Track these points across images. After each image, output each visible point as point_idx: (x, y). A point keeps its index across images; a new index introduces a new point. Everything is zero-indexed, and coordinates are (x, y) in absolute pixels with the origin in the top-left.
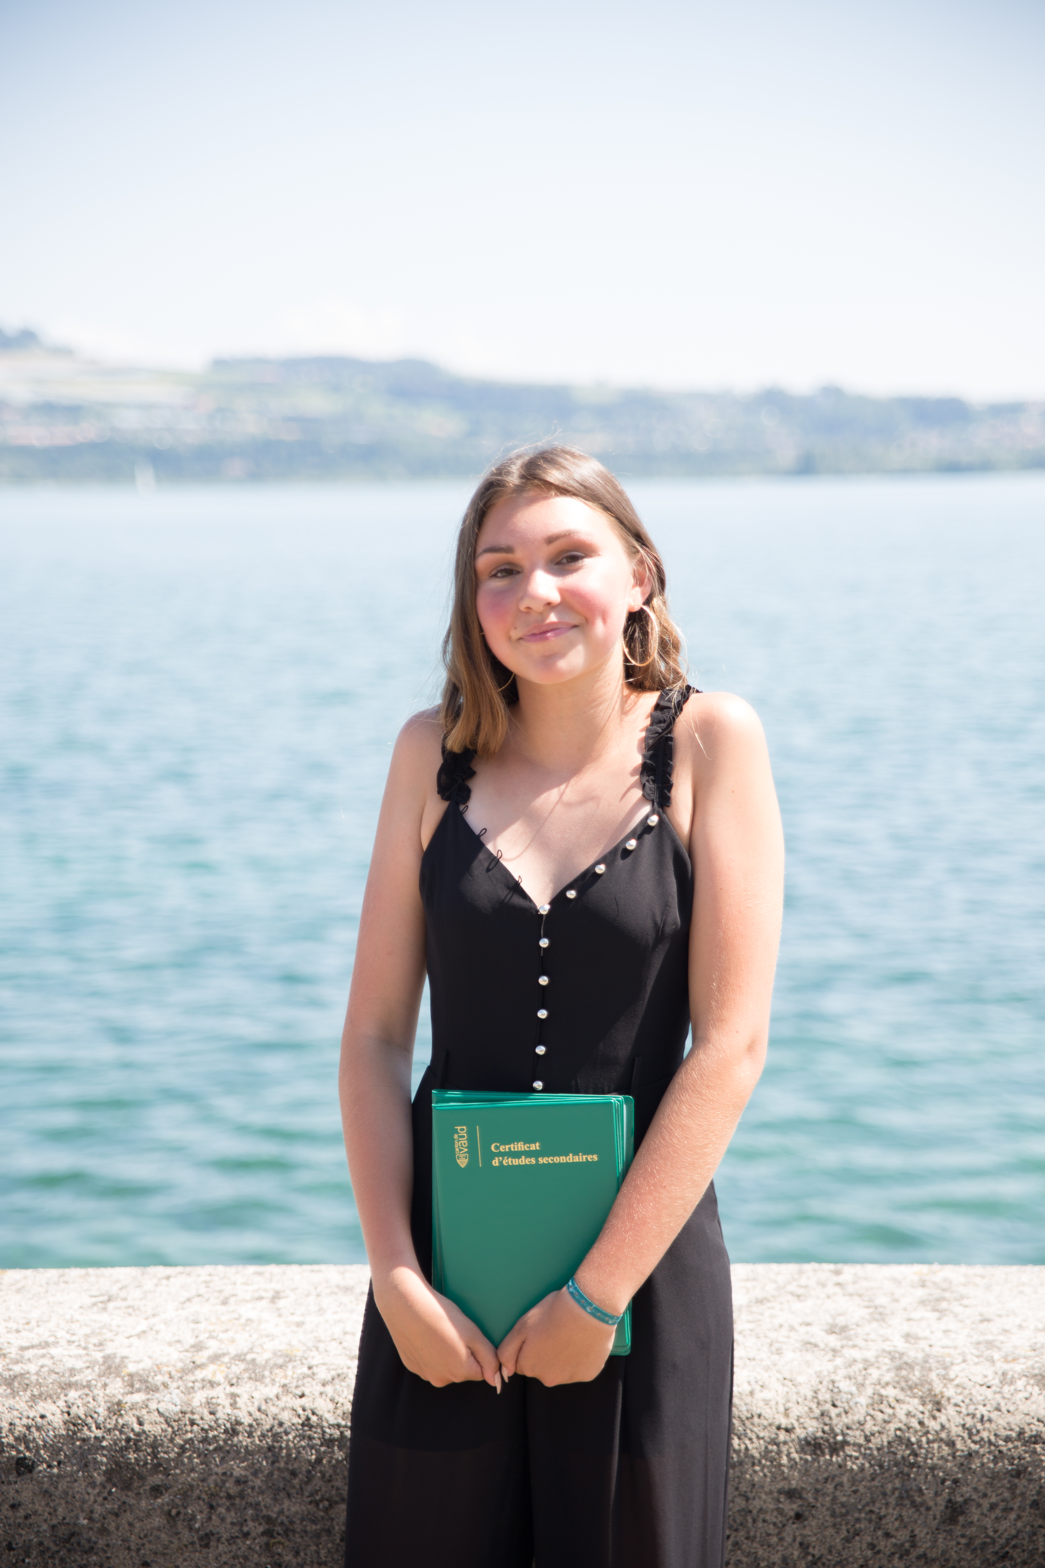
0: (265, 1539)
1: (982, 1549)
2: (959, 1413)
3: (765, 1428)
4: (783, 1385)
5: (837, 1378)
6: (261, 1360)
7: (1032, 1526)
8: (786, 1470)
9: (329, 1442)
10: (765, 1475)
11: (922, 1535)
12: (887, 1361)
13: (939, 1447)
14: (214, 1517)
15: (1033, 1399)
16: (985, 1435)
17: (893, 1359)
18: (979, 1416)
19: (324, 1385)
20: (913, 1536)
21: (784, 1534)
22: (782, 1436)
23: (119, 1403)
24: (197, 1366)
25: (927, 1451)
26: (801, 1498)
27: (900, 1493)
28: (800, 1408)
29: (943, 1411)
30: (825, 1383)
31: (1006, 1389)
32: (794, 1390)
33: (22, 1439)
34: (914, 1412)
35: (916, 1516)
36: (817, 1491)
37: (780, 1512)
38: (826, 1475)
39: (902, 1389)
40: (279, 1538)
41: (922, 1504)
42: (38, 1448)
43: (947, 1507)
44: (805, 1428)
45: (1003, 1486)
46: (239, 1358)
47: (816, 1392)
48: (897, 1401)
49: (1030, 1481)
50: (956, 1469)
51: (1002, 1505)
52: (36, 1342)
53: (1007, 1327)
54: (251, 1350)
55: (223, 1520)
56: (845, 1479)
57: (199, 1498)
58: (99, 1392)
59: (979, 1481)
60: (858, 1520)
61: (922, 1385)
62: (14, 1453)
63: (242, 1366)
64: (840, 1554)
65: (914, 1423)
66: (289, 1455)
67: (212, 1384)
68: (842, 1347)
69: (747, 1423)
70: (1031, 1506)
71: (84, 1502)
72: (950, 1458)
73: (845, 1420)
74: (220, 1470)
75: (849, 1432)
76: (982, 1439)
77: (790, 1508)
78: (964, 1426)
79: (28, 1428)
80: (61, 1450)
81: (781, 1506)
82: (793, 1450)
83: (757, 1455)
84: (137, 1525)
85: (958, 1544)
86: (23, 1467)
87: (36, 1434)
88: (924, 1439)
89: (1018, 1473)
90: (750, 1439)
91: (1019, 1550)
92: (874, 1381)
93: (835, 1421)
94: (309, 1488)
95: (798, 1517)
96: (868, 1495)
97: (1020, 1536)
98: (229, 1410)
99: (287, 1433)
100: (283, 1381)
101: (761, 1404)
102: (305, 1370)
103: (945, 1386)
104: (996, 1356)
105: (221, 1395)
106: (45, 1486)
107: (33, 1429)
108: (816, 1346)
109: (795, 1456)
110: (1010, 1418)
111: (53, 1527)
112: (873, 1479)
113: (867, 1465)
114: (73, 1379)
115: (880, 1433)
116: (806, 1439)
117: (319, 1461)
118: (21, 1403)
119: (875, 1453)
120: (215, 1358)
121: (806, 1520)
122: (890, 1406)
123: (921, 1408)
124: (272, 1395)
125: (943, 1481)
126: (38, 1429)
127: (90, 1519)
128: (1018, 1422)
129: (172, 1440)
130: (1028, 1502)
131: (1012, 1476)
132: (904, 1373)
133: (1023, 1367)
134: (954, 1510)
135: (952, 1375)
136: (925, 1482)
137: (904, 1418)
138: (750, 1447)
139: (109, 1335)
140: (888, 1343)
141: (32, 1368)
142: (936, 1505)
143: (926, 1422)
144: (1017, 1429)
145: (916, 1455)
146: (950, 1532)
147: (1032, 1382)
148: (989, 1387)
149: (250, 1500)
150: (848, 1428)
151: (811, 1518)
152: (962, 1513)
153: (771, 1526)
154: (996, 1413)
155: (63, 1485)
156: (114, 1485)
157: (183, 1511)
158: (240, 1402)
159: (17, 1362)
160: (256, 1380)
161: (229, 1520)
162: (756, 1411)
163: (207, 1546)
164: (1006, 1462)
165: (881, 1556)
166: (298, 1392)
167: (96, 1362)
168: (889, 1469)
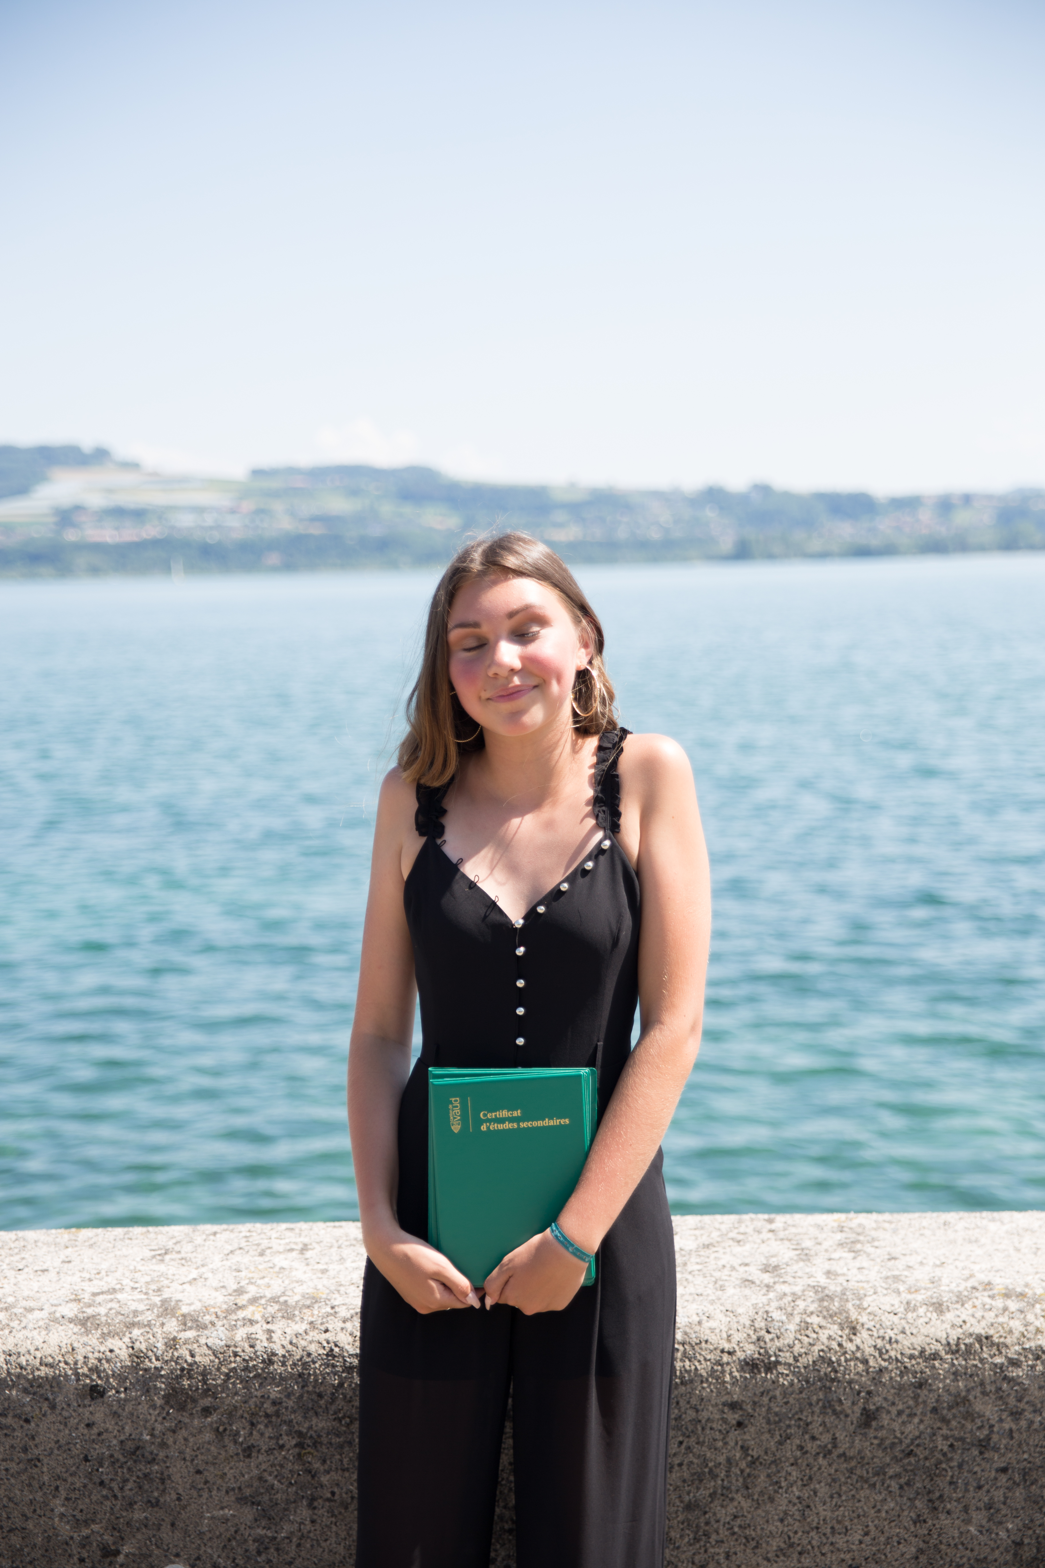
0: (297, 1450)
1: (891, 1448)
2: (871, 1336)
3: (711, 1351)
4: (726, 1316)
5: (770, 1309)
6: (292, 1301)
7: (932, 1428)
8: (729, 1387)
9: (349, 1369)
10: (712, 1391)
11: (842, 1438)
12: (811, 1294)
13: (855, 1365)
14: (254, 1433)
15: (932, 1323)
16: (893, 1354)
17: (816, 1292)
18: (887, 1338)
19: (344, 1322)
20: (834, 1439)
21: (728, 1440)
22: (726, 1358)
23: (174, 1339)
24: (238, 1307)
25: (845, 1368)
26: (741, 1409)
27: (824, 1403)
28: (740, 1334)
29: (858, 1334)
30: (760, 1313)
31: (910, 1315)
32: (735, 1320)
33: (95, 1370)
34: (835, 1336)
35: (836, 1422)
36: (755, 1403)
37: (725, 1421)
38: (762, 1390)
39: (824, 1317)
40: (309, 1449)
41: (841, 1412)
42: (107, 1377)
43: (862, 1414)
44: (744, 1351)
45: (908, 1396)
46: (274, 1300)
47: (753, 1321)
48: (820, 1327)
49: (930, 1391)
50: (869, 1383)
51: (907, 1411)
52: (105, 1289)
53: (910, 1264)
54: (284, 1294)
55: (262, 1434)
56: (778, 1393)
57: (242, 1417)
58: (158, 1330)
59: (888, 1392)
60: (789, 1426)
61: (841, 1313)
62: (88, 1381)
63: (276, 1307)
64: (774, 1455)
65: (834, 1345)
66: (316, 1380)
67: (252, 1322)
68: (775, 1283)
69: (697, 1348)
70: (931, 1412)
71: (146, 1421)
72: (864, 1373)
73: (778, 1343)
74: (259, 1394)
75: (780, 1353)
76: (890, 1357)
77: (733, 1417)
78: (875, 1347)
79: (100, 1360)
80: (127, 1378)
81: (725, 1416)
82: (734, 1370)
83: (705, 1374)
84: (191, 1440)
85: (872, 1444)
86: (96, 1393)
87: (106, 1366)
88: (843, 1358)
89: (920, 1385)
90: (699, 1361)
91: (921, 1448)
92: (801, 1311)
93: (769, 1345)
94: (333, 1407)
95: (740, 1424)
96: (797, 1405)
97: (923, 1437)
98: (266, 1344)
99: (314, 1362)
100: (311, 1319)
101: (708, 1332)
102: (329, 1309)
103: (860, 1314)
104: (902, 1288)
105: (258, 1330)
106: (115, 1408)
107: (104, 1362)
108: (753, 1282)
109: (736, 1374)
110: (913, 1340)
111: (122, 1442)
112: (801, 1392)
113: (796, 1381)
114: (136, 1320)
115: (806, 1354)
116: (745, 1359)
117: (341, 1385)
118: (93, 1340)
119: (803, 1370)
120: (254, 1301)
121: (746, 1427)
122: (814, 1331)
123: (840, 1333)
124: (301, 1331)
125: (859, 1393)
126: (108, 1361)
127: (152, 1435)
128: (920, 1343)
129: (218, 1369)
130: (929, 1408)
131: (915, 1387)
132: (826, 1304)
133: (924, 1297)
134: (868, 1416)
135: (865, 1305)
136: (844, 1394)
137: (826, 1341)
138: (699, 1367)
139: (166, 1282)
140: (812, 1279)
141: (102, 1311)
142: (853, 1412)
143: (844, 1344)
144: (919, 1349)
145: (836, 1372)
146: (865, 1435)
147: (931, 1309)
148: (895, 1314)
149: (285, 1418)
150: (780, 1350)
151: (750, 1426)
152: (875, 1419)
153: (717, 1433)
154: (902, 1335)
155: (129, 1408)
156: (172, 1407)
157: (229, 1428)
158: (275, 1337)
159: (90, 1306)
160: (288, 1319)
161: (267, 1435)
162: (703, 1337)
163: (249, 1456)
164: (910, 1376)
165: (808, 1455)
166: (323, 1328)
167: (155, 1305)
168: (814, 1383)
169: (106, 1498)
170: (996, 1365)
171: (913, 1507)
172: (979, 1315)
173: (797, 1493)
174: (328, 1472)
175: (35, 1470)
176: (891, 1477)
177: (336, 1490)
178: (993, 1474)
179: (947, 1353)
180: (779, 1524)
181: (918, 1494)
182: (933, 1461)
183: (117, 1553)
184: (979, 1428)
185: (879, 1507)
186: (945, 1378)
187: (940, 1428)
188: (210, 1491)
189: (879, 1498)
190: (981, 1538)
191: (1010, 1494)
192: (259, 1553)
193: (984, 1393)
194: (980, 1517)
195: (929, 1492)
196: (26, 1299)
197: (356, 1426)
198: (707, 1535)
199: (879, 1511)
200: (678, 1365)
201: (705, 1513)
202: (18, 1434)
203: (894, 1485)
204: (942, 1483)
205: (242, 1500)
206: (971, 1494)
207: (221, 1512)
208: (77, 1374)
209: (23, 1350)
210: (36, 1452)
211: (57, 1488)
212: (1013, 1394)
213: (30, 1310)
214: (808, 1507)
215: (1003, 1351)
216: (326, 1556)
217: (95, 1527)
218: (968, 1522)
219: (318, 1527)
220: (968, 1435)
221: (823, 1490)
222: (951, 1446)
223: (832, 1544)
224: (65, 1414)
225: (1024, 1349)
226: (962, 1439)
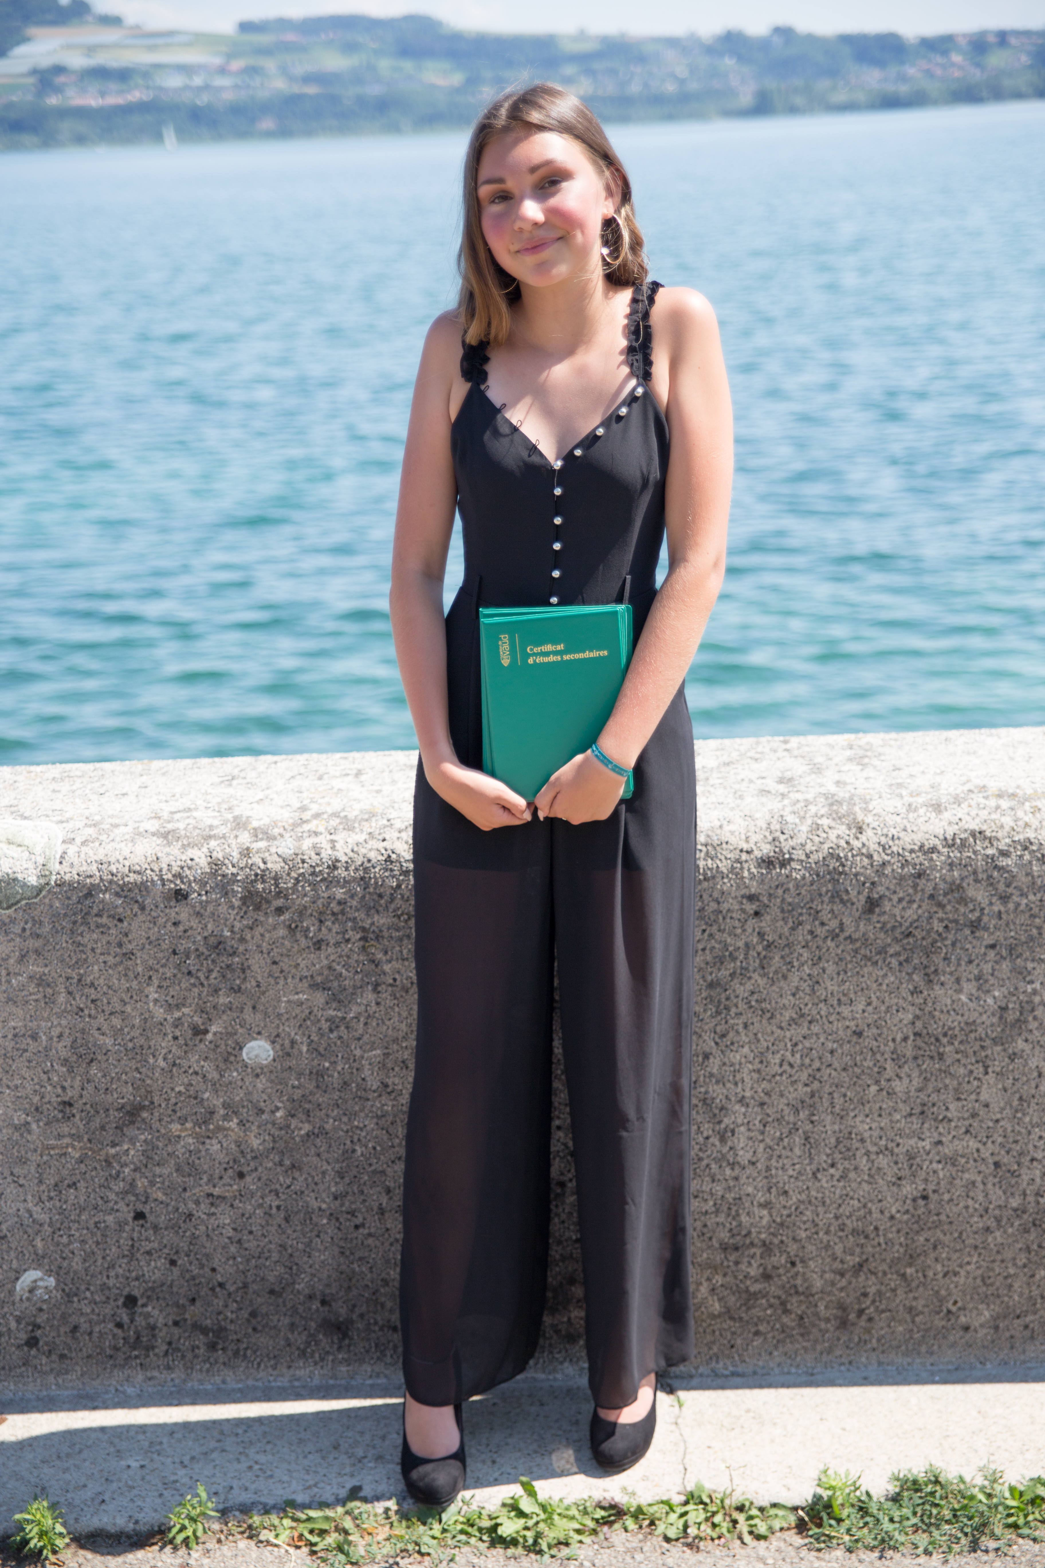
0: (361, 943)
1: (892, 931)
2: (876, 834)
3: (731, 851)
4: (745, 820)
5: (785, 814)
6: (351, 816)
7: (929, 912)
8: (747, 881)
9: (406, 873)
10: (732, 886)
11: (848, 923)
12: (822, 800)
13: (861, 859)
14: (323, 929)
15: (931, 822)
16: (895, 849)
17: (827, 798)
18: (890, 836)
20: (841, 924)
21: (746, 927)
22: (744, 856)
23: (248, 849)
24: (303, 822)
25: (852, 863)
26: (758, 900)
27: (832, 894)
28: (757, 836)
29: (864, 833)
30: (775, 817)
31: (911, 815)
32: (753, 823)
33: (178, 876)
34: (842, 835)
35: (844, 909)
36: (770, 895)
37: (743, 911)
38: (777, 883)
39: (834, 819)
40: (372, 942)
41: (848, 901)
42: (190, 882)
43: (866, 902)
44: (761, 850)
45: (908, 885)
46: (335, 815)
47: (769, 824)
48: (830, 828)
49: (928, 880)
50: (873, 875)
51: (907, 899)
52: (181, 808)
53: (913, 773)
54: (343, 810)
55: (330, 930)
56: (791, 885)
57: (312, 915)
58: (232, 841)
59: (890, 882)
61: (848, 815)
62: (172, 886)
63: (338, 821)
64: (788, 939)
65: (843, 843)
66: (376, 883)
67: (316, 834)
68: (789, 792)
69: (718, 848)
70: (929, 898)
71: (226, 920)
72: (869, 867)
73: (791, 843)
74: (326, 895)
75: (794, 851)
76: (893, 852)
77: (750, 908)
78: (879, 843)
79: (182, 868)
80: (207, 883)
81: (744, 907)
82: (752, 866)
83: (725, 871)
84: (267, 935)
85: (875, 927)
86: (180, 896)
87: (188, 872)
88: (850, 854)
89: (919, 875)
90: (720, 860)
91: (919, 930)
92: (813, 814)
93: (783, 844)
94: (393, 906)
95: (757, 914)
96: (809, 896)
97: (920, 920)
98: (330, 852)
99: (374, 867)
100: (369, 830)
101: (728, 834)
102: (385, 822)
103: (866, 815)
104: (904, 793)
105: (323, 841)
106: (197, 909)
107: (186, 869)
108: (769, 792)
109: (754, 870)
110: (914, 836)
111: (205, 938)
112: (812, 885)
113: (808, 875)
114: (212, 833)
115: (817, 851)
116: (762, 858)
117: (399, 886)
118: (175, 850)
119: (814, 866)
120: (317, 816)
121: (763, 916)
122: (824, 832)
123: (848, 832)
124: (361, 840)
125: (864, 884)
126: (189, 868)
127: (232, 932)
128: (920, 839)
129: (289, 874)
130: (927, 895)
131: (915, 878)
132: (835, 808)
133: (924, 799)
134: (872, 904)
135: (871, 808)
136: (851, 885)
137: (835, 840)
138: (720, 865)
139: (235, 803)
140: (823, 788)
141: (181, 826)
142: (858, 901)
143: (851, 841)
144: (919, 844)
145: (843, 866)
146: (869, 920)
147: (930, 809)
148: (898, 815)
149: (350, 916)
150: (793, 849)
151: (766, 915)
152: (878, 905)
153: (737, 921)
154: (904, 833)
155: (210, 908)
156: (248, 907)
157: (300, 925)
158: (338, 846)
159: (169, 822)
160: (349, 830)
161: (334, 930)
162: (724, 839)
163: (319, 949)
164: (911, 867)
165: (818, 939)
166: (381, 838)
167: (228, 821)
168: (824, 876)
169: (194, 985)
170: (988, 856)
171: (911, 980)
172: (973, 813)
173: (808, 971)
174: (390, 961)
175: (130, 963)
176: (891, 956)
177: (397, 976)
178: (983, 950)
179: (944, 847)
180: (791, 998)
181: (915, 969)
182: (930, 940)
183: (206, 1032)
184: (971, 911)
185: (880, 980)
186: (942, 868)
187: (936, 912)
188: (286, 979)
189: (881, 973)
190: (971, 1005)
191: (997, 967)
192: (331, 1031)
193: (976, 881)
194: (969, 987)
195: (926, 967)
196: (112, 816)
197: (412, 922)
198: (727, 1008)
199: (881, 984)
200: (701, 864)
201: (726, 990)
202: (113, 931)
203: (894, 962)
204: (937, 959)
205: (314, 986)
206: (963, 967)
207: (296, 997)
208: (162, 880)
209: (112, 860)
210: (130, 947)
211: (150, 978)
212: (1003, 880)
213: (117, 826)
214: (818, 982)
215: (995, 843)
216: (390, 1032)
217: (186, 1010)
218: (959, 991)
219: (382, 1008)
220: (961, 918)
221: (831, 968)
222: (946, 927)
223: (838, 1013)
224: (154, 914)
225: (1014, 841)
226: (956, 921)
